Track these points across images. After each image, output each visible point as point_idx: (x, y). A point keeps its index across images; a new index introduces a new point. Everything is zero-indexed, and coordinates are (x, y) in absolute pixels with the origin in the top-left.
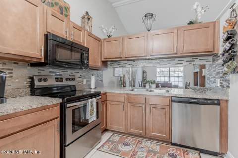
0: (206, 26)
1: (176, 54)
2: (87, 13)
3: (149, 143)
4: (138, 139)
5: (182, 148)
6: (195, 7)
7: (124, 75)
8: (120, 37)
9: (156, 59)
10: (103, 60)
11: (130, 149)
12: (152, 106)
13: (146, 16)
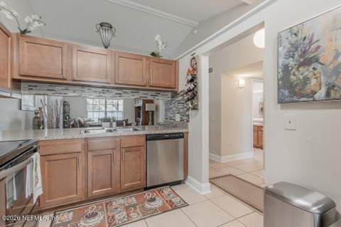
3: (121, 200)
4: (104, 201)
5: (156, 190)
11: (102, 218)
13: (102, 25)
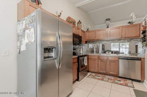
0: (136, 25)
1: (121, 38)
2: (80, 21)
4: (103, 75)
5: (124, 79)
6: (131, 15)
7: (93, 47)
8: (94, 30)
9: (111, 40)
10: (86, 41)
11: (101, 78)
12: (110, 61)
13: (106, 20)
